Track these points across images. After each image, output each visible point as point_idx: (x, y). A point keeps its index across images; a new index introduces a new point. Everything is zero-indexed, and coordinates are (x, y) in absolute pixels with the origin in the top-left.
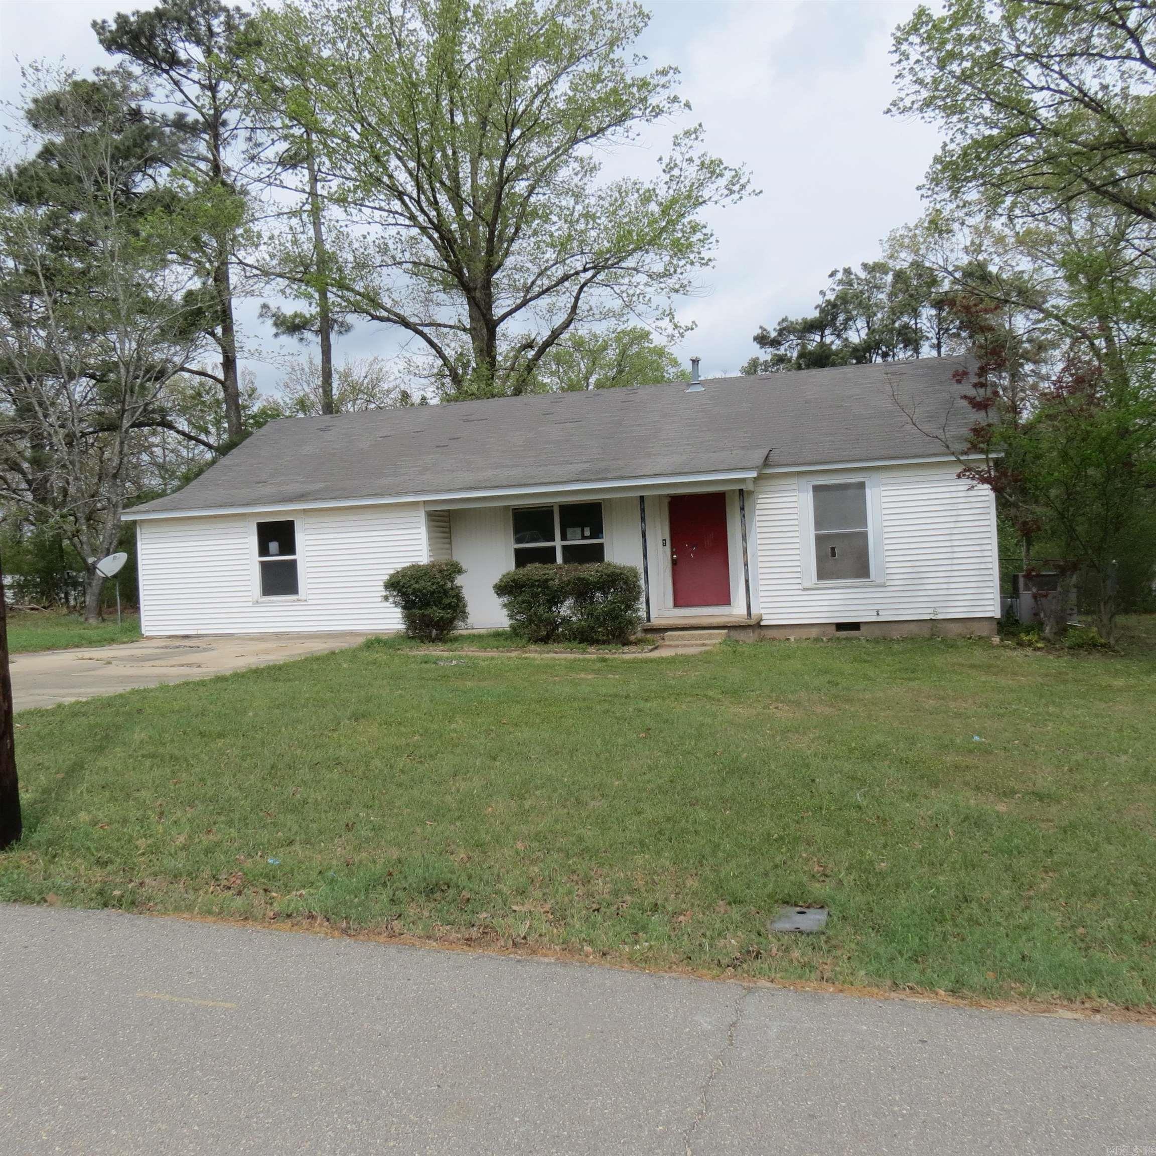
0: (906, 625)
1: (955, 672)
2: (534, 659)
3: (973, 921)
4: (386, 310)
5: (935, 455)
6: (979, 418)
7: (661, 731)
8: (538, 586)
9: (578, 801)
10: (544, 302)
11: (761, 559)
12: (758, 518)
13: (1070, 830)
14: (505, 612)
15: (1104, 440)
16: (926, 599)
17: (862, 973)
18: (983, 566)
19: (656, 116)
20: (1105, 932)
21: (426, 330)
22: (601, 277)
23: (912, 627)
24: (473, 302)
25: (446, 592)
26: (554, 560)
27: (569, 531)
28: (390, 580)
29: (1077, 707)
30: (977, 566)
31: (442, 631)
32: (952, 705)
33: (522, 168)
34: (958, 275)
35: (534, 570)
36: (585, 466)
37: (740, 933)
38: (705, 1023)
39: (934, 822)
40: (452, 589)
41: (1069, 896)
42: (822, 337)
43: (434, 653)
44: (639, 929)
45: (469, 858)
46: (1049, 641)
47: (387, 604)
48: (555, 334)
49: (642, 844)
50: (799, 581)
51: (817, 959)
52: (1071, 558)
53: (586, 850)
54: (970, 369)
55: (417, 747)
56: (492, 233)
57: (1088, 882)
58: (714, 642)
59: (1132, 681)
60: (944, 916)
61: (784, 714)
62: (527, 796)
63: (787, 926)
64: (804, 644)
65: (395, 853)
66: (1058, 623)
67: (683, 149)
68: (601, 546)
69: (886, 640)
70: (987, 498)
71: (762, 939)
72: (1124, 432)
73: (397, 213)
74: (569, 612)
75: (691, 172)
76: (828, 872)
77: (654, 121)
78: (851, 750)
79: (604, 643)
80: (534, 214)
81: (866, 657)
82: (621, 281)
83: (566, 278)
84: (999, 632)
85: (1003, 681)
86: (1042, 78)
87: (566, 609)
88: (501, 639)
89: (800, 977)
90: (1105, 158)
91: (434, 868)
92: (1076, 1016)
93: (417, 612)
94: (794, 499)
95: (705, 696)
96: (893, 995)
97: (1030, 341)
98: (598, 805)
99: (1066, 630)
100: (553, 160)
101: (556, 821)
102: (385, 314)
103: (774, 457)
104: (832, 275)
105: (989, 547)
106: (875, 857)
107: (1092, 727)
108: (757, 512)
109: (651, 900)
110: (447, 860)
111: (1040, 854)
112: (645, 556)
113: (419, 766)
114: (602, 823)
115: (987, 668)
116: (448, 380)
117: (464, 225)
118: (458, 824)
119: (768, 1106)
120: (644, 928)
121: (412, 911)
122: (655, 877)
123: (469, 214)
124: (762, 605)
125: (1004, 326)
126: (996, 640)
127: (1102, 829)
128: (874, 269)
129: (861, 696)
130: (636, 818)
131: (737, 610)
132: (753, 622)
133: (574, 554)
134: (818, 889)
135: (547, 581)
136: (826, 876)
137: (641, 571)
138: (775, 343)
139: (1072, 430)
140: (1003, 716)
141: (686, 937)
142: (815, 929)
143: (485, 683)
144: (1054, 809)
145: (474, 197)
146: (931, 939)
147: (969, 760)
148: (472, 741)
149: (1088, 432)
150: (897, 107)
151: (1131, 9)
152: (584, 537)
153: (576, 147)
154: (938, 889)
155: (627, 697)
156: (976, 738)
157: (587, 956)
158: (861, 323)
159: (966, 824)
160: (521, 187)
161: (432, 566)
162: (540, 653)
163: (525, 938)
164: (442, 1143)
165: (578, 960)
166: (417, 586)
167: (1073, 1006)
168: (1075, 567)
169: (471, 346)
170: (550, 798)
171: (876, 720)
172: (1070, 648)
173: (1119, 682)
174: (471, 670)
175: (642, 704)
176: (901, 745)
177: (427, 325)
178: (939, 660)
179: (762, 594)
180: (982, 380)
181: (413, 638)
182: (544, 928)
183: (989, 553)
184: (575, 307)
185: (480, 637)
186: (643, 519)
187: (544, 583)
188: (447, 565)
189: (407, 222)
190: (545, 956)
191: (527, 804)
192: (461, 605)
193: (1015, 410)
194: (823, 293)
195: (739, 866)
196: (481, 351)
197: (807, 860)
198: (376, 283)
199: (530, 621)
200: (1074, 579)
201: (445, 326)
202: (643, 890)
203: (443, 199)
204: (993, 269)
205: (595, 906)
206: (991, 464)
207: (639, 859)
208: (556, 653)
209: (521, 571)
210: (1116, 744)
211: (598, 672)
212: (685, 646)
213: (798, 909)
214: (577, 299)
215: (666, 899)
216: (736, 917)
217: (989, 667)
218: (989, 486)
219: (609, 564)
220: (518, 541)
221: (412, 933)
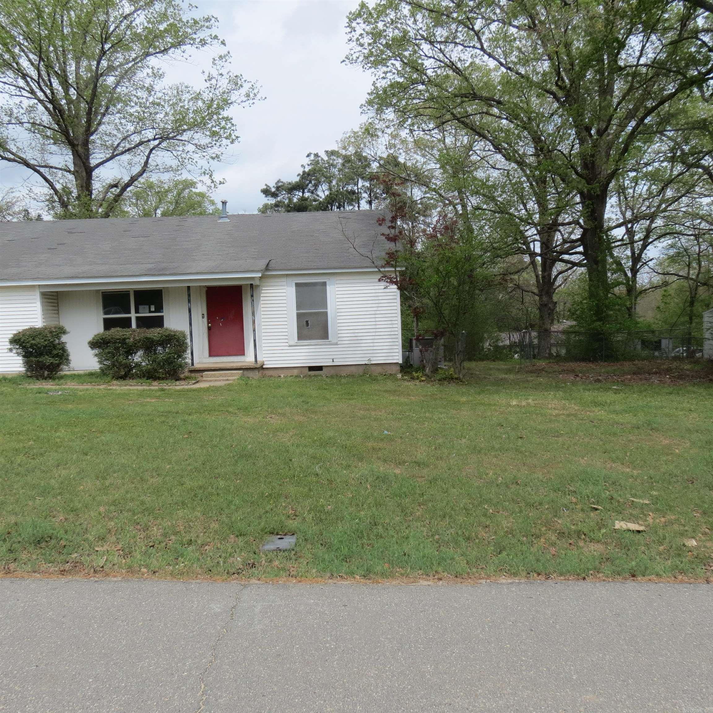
0: (349, 367)
1: (376, 395)
2: (116, 390)
3: (379, 536)
4: (13, 154)
5: (367, 267)
6: (390, 246)
7: (198, 433)
8: (119, 343)
9: (142, 479)
10: (126, 157)
11: (263, 327)
12: (262, 302)
13: (433, 482)
14: (96, 359)
15: (458, 262)
16: (361, 352)
17: (314, 571)
18: (392, 333)
19: (203, 45)
20: (450, 536)
21: (42, 170)
22: (164, 144)
23: (353, 368)
24: (76, 154)
25: (54, 347)
26: (130, 326)
27: (141, 307)
28: (13, 338)
29: (441, 413)
30: (389, 333)
31: (52, 372)
32: (373, 413)
33: (111, 68)
34: (382, 162)
35: (117, 332)
36: (150, 266)
37: (243, 554)
38: (216, 608)
39: (359, 481)
40: (59, 344)
41: (431, 518)
42: (303, 193)
43: (46, 387)
44: (179, 555)
45: (66, 519)
46: (428, 376)
47: (12, 354)
48: (133, 179)
49: (183, 503)
50: (286, 341)
51: (289, 564)
52: (440, 329)
53: (147, 509)
54: (386, 218)
55: (31, 448)
56: (90, 109)
57: (441, 510)
58: (234, 378)
59: (471, 398)
60: (363, 534)
61: (275, 421)
62: (108, 477)
63: (271, 547)
64: (289, 379)
65: (13, 519)
66: (433, 366)
67: (218, 67)
68: (162, 317)
69: (338, 376)
70: (395, 294)
71: (256, 556)
72: (468, 259)
73: (21, 88)
74: (140, 359)
75: (224, 84)
76: (297, 513)
77: (202, 48)
78: (314, 441)
79: (163, 379)
80: (119, 99)
81: (325, 387)
82: (178, 148)
83: (141, 143)
84: (401, 372)
85: (403, 400)
86: (431, 51)
87: (138, 357)
88: (94, 377)
89: (276, 576)
90: (463, 102)
91: (40, 527)
92: (429, 583)
93: (33, 359)
94: (284, 291)
95: (227, 411)
96: (330, 581)
97: (421, 203)
98: (156, 481)
99: (437, 370)
100: (133, 65)
101: (127, 492)
102: (12, 157)
103: (272, 265)
104: (308, 156)
105: (396, 322)
106: (325, 503)
107: (448, 424)
108: (262, 299)
109: (188, 538)
110: (50, 521)
111: (417, 496)
112: (191, 324)
113: (32, 461)
114: (157, 491)
115: (393, 392)
116: (57, 204)
117: (70, 102)
118: (59, 497)
119: (252, 652)
120: (182, 555)
121: (24, 556)
122: (191, 523)
123: (74, 94)
124: (264, 356)
125: (406, 194)
126: (399, 376)
127: (450, 480)
128: (331, 153)
129: (321, 410)
130: (180, 488)
131: (248, 359)
132: (258, 366)
133: (143, 322)
134: (292, 524)
135: (124, 339)
136: (296, 516)
137: (188, 333)
138: (274, 195)
139: (441, 256)
140: (401, 419)
141: (209, 558)
142: (289, 547)
143: (80, 406)
144: (425, 471)
145: (77, 84)
146: (354, 548)
147: (381, 445)
148: (71, 444)
149: (450, 258)
150: (349, 59)
151: (477, 19)
152: (150, 312)
153: (148, 58)
154: (360, 519)
155: (177, 413)
156: (386, 432)
157: (143, 575)
158: (325, 187)
159: (377, 481)
160: (110, 80)
161: (45, 328)
162: (120, 386)
163: (103, 567)
164: (37, 702)
165: (137, 578)
166: (33, 342)
167: (428, 578)
168: (442, 334)
169: (74, 182)
170: (123, 478)
171: (329, 423)
172: (439, 380)
173: (464, 399)
174: (73, 397)
175: (186, 417)
176: (343, 438)
177: (42, 167)
178: (367, 388)
179: (264, 349)
180: (393, 224)
181: (31, 377)
182: (116, 560)
183: (396, 326)
184: (146, 163)
185: (79, 376)
186: (189, 301)
187: (123, 341)
188: (55, 328)
189: (29, 95)
190: (115, 576)
191: (107, 483)
192: (65, 354)
193: (412, 243)
194: (303, 166)
195: (243, 513)
196: (82, 187)
197: (285, 507)
198: (5, 134)
199: (114, 365)
200: (442, 341)
201: (56, 168)
202: (182, 532)
203: (56, 83)
204: (401, 160)
205: (151, 544)
206: (398, 274)
207: (180, 513)
208: (131, 386)
209: (107, 333)
210: (460, 433)
211: (158, 397)
212: (216, 381)
213: (279, 536)
214: (148, 157)
215: (198, 536)
216: (241, 544)
217: (395, 391)
218: (395, 287)
219: (167, 329)
220: (105, 313)
221: (23, 570)
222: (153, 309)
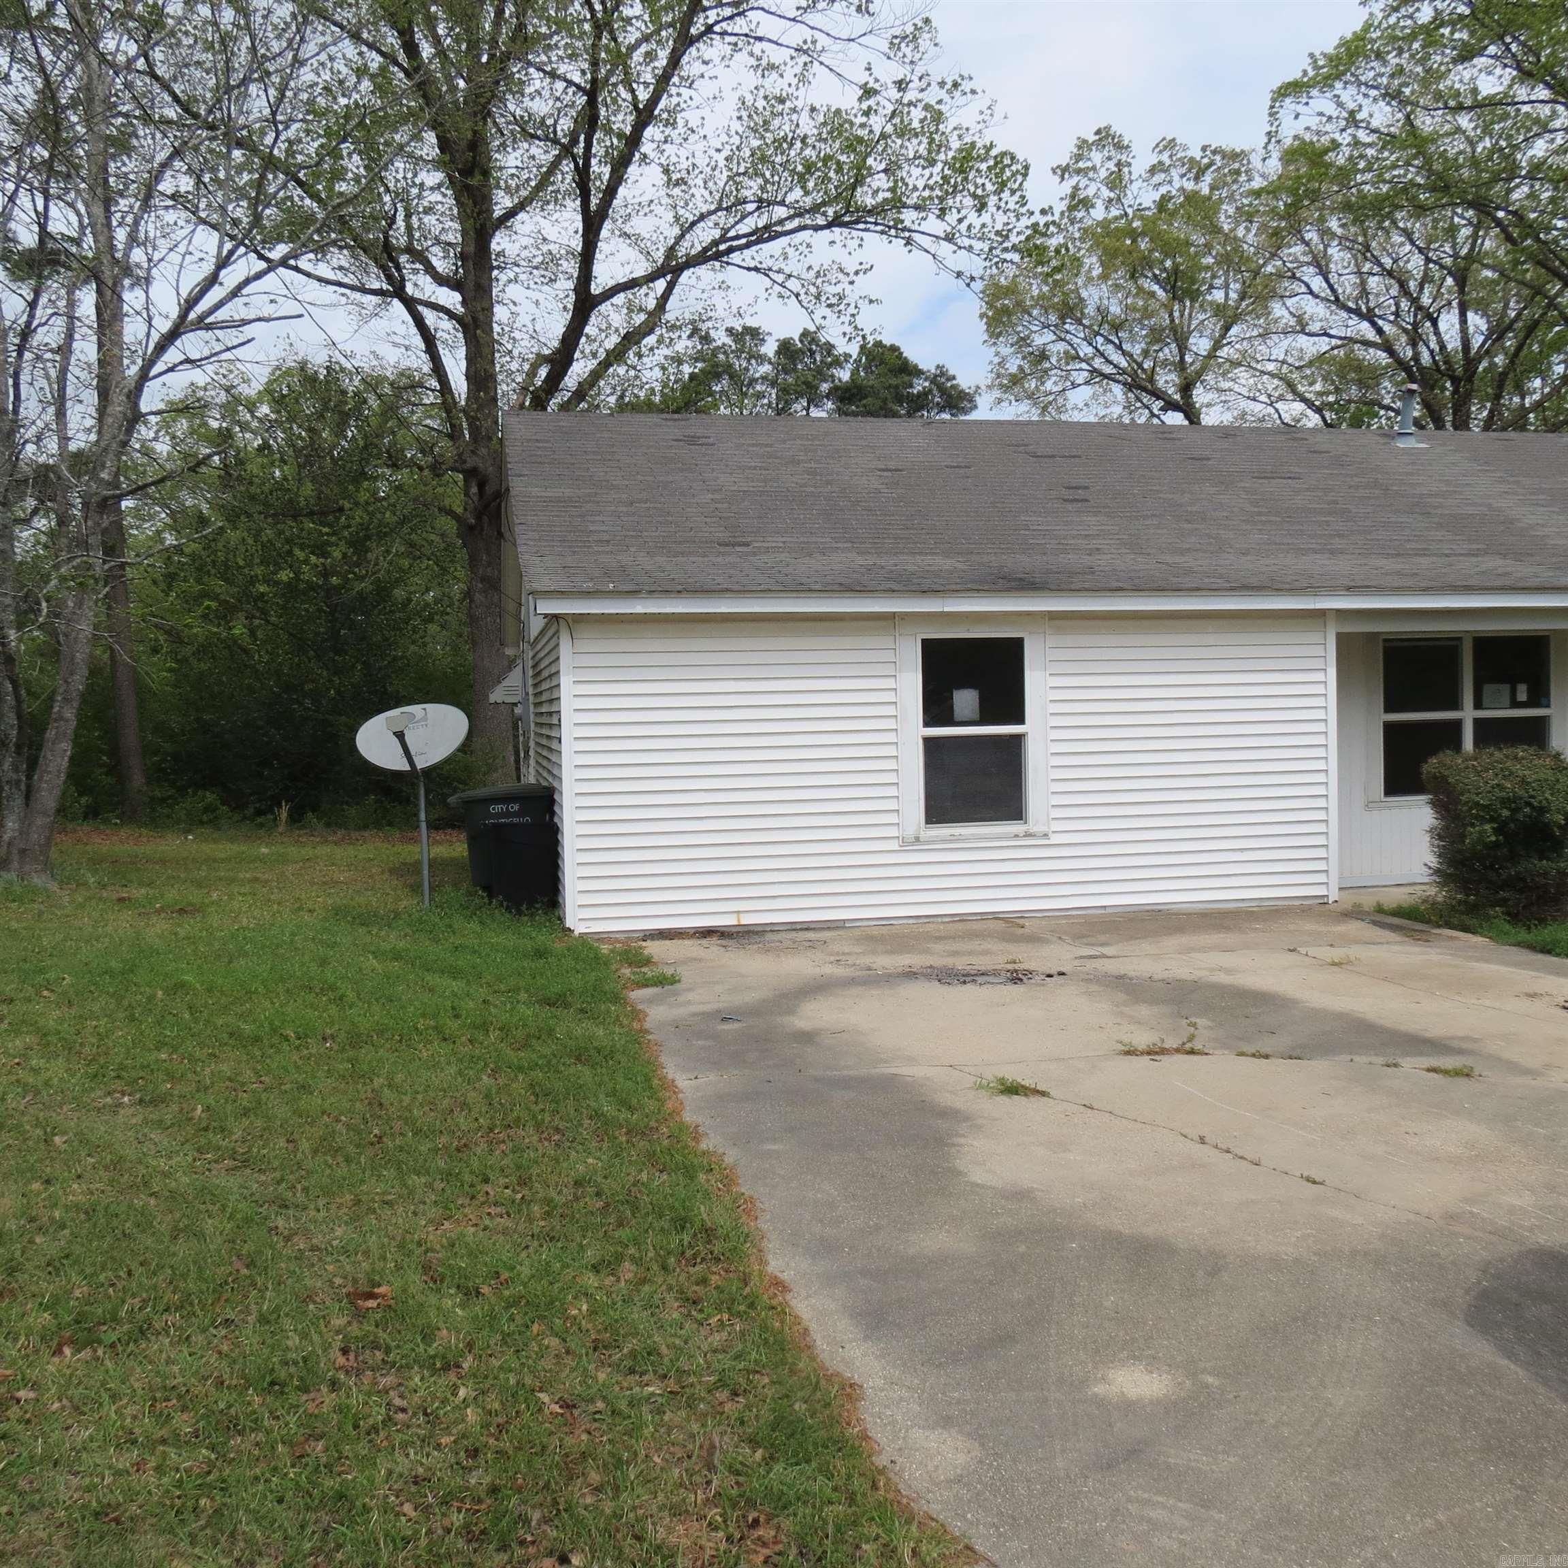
27: (1488, 689)
68: (1545, 722)
152: (1515, 702)
220: (1391, 708)
222: (1522, 696)
